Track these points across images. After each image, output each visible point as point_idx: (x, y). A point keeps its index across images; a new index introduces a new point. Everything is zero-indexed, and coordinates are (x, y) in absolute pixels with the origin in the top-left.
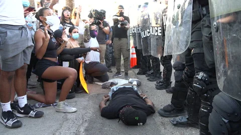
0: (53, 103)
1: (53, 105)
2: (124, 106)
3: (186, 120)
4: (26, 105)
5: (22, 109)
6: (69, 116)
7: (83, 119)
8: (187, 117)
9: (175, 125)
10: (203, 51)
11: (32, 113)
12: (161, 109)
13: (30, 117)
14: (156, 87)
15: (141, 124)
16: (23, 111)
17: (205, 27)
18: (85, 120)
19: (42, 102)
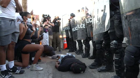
0: (27, 67)
1: (27, 68)
2: (72, 63)
3: (105, 68)
4: (14, 67)
5: (11, 69)
6: (40, 72)
7: (49, 73)
8: (105, 66)
9: (99, 71)
10: (115, 30)
11: (18, 71)
12: (90, 65)
13: (16, 74)
14: (82, 57)
15: (83, 72)
16: (12, 71)
17: (116, 19)
18: (50, 73)
19: (20, 66)
